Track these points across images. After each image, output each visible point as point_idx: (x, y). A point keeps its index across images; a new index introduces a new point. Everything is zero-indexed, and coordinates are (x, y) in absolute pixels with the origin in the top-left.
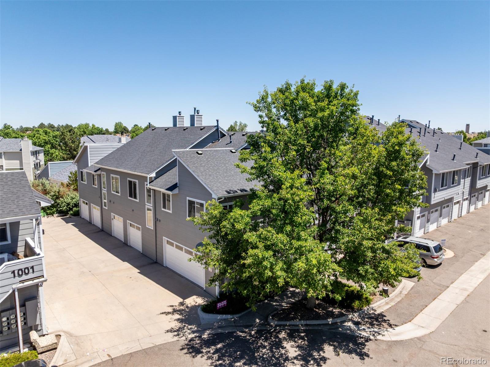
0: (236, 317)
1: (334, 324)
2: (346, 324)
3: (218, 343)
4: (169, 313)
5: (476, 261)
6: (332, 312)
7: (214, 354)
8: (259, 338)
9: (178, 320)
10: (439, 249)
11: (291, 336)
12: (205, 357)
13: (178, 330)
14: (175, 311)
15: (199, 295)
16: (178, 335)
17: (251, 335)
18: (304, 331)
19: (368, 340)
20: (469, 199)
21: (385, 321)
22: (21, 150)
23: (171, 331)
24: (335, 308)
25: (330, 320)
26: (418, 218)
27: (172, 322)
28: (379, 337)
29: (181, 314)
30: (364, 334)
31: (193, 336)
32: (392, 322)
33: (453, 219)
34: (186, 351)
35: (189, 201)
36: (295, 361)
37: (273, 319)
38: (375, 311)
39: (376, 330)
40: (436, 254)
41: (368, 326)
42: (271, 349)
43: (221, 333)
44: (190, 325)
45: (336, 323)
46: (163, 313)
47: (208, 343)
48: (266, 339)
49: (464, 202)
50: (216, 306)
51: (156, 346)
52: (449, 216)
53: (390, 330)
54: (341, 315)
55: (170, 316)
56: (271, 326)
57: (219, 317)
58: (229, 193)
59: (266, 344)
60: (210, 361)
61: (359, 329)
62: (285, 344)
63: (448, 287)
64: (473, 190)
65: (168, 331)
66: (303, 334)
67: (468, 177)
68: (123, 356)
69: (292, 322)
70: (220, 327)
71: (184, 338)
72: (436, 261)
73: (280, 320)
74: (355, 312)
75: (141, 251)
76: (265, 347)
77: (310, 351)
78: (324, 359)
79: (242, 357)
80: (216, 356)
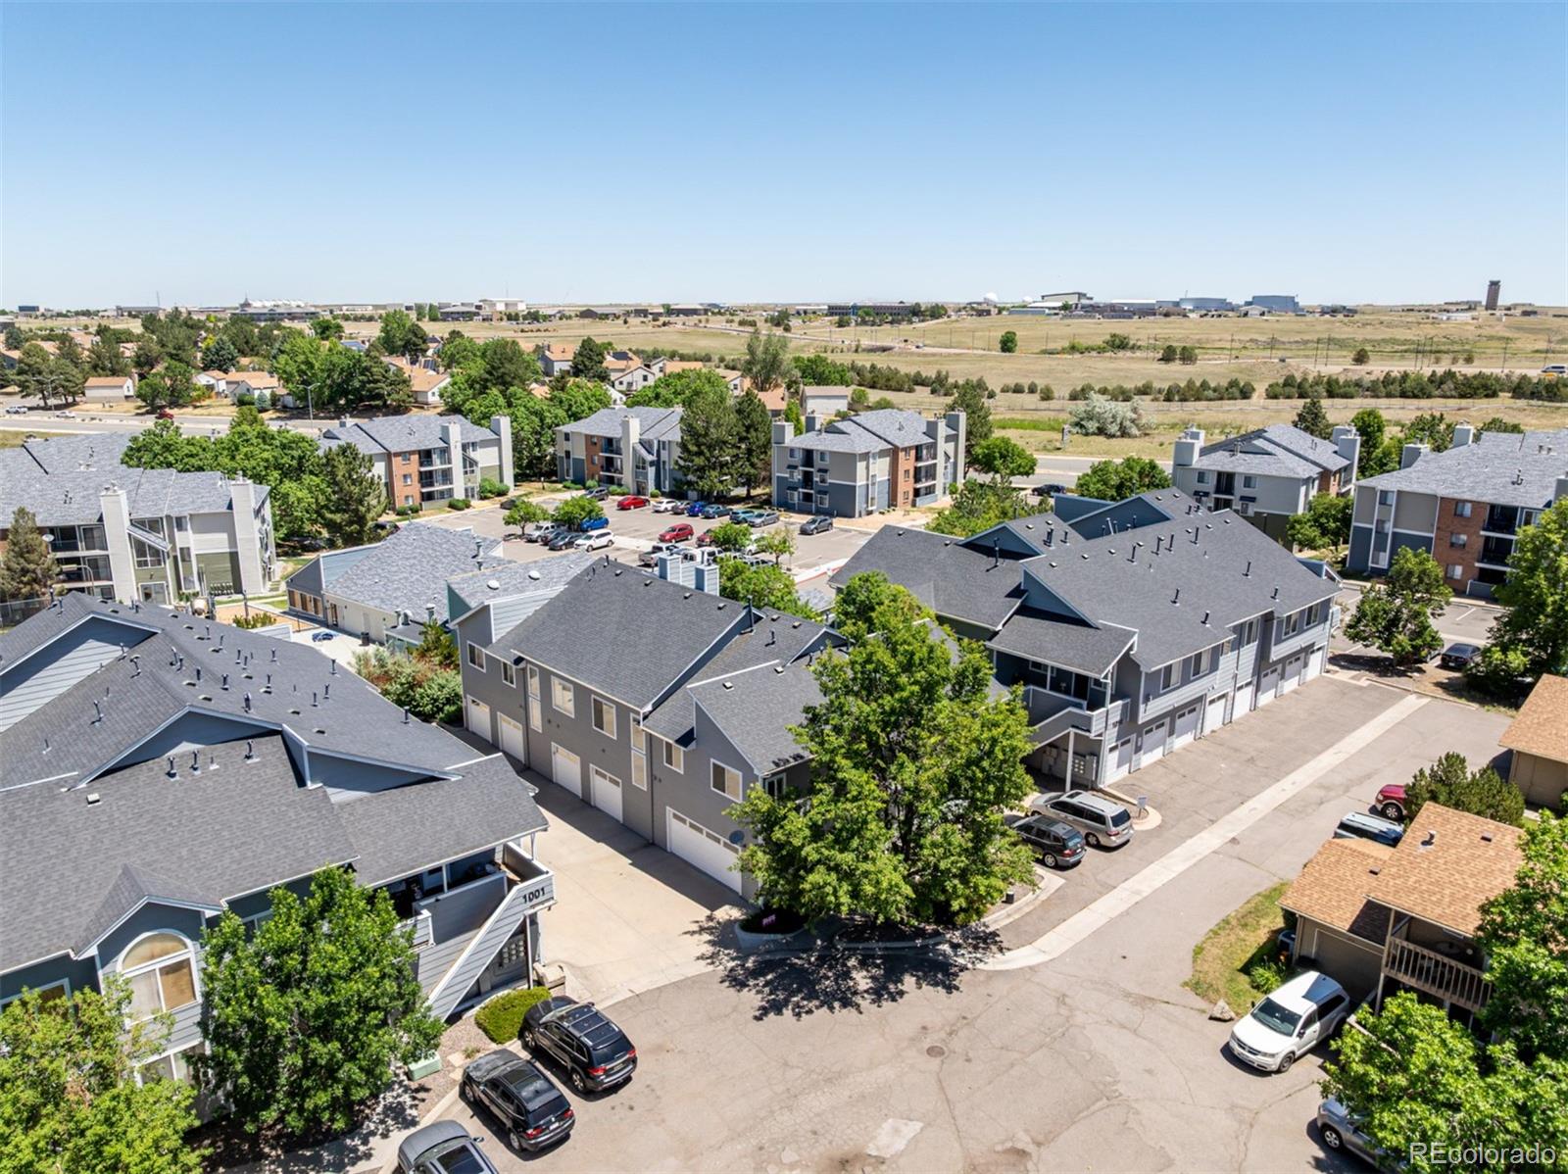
0: (789, 937)
1: (924, 947)
2: (940, 947)
3: (767, 974)
4: (694, 933)
5: (1191, 837)
6: (924, 930)
7: (764, 986)
8: (821, 966)
9: (709, 942)
10: (1122, 818)
11: (863, 964)
12: (754, 991)
13: (711, 957)
14: (702, 930)
15: (734, 904)
16: (713, 963)
17: (810, 963)
18: (881, 957)
19: (963, 968)
20: (1255, 682)
21: (996, 942)
22: (230, 507)
23: (702, 957)
24: (929, 924)
25: (919, 942)
26: (1112, 750)
27: (701, 945)
28: (980, 966)
29: (711, 934)
30: (961, 961)
31: (732, 964)
32: (1004, 945)
33: (1207, 731)
34: (727, 984)
35: (714, 765)
36: (866, 995)
37: (840, 940)
38: (987, 927)
39: (978, 955)
40: (1114, 830)
41: (970, 949)
42: (836, 980)
43: (770, 961)
44: (726, 949)
45: (927, 946)
46: (686, 933)
47: (756, 973)
48: (831, 968)
49: (1239, 694)
50: (761, 922)
51: (687, 979)
52: (1196, 728)
53: (999, 955)
54: (936, 933)
55: (696, 936)
56: (838, 950)
57: (766, 937)
58: (777, 765)
59: (830, 974)
60: (760, 996)
61: (956, 955)
62: (854, 974)
63: (1115, 888)
64: (1263, 666)
65: (698, 958)
66: (878, 961)
67: (1248, 643)
68: (650, 991)
69: (866, 945)
70: (768, 952)
71: (721, 967)
72: (1115, 841)
73: (850, 941)
74: (958, 929)
75: (621, 819)
76: (828, 978)
77: (885, 982)
78: (901, 993)
79: (799, 991)
80: (767, 990)
